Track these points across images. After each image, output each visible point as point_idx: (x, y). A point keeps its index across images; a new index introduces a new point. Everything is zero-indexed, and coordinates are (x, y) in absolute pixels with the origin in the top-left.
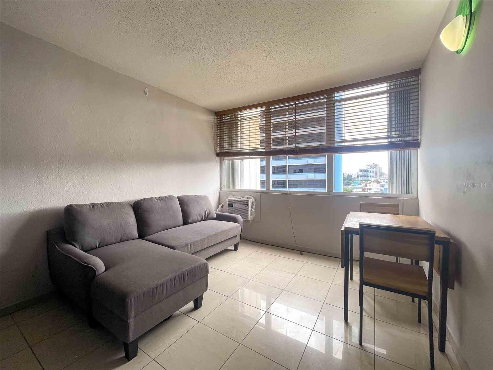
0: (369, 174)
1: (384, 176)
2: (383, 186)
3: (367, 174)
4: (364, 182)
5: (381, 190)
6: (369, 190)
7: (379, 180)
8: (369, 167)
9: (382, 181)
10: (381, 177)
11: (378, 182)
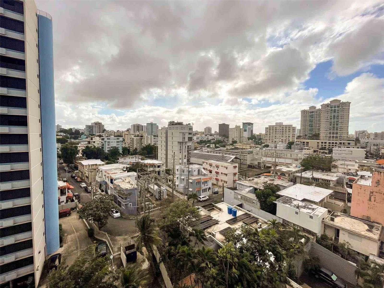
0: (94, 130)
1: (106, 132)
2: (103, 139)
3: (92, 130)
4: (90, 136)
5: (102, 142)
6: (93, 143)
7: (102, 135)
8: (94, 125)
9: (104, 135)
10: (103, 132)
11: (100, 136)
